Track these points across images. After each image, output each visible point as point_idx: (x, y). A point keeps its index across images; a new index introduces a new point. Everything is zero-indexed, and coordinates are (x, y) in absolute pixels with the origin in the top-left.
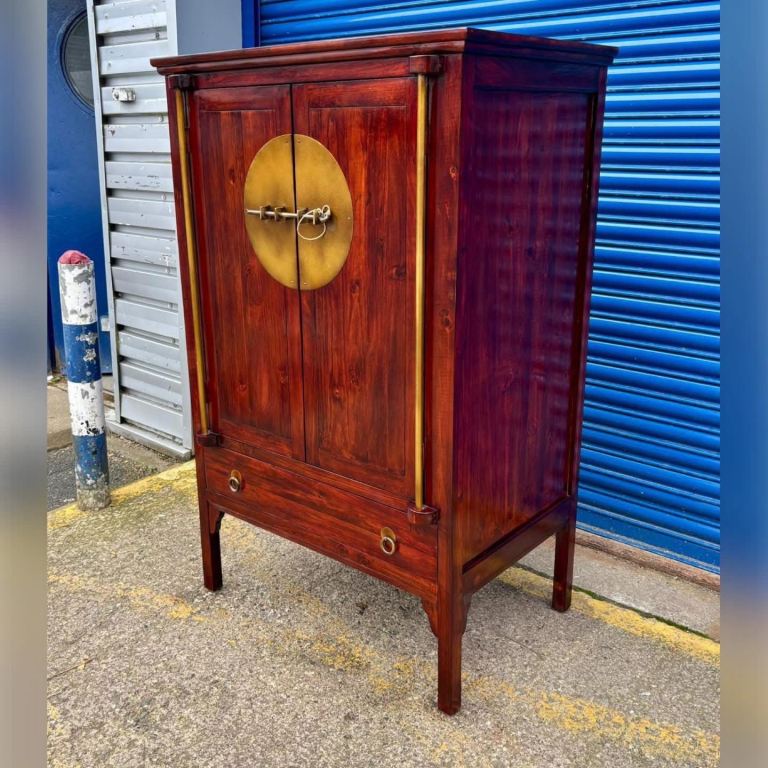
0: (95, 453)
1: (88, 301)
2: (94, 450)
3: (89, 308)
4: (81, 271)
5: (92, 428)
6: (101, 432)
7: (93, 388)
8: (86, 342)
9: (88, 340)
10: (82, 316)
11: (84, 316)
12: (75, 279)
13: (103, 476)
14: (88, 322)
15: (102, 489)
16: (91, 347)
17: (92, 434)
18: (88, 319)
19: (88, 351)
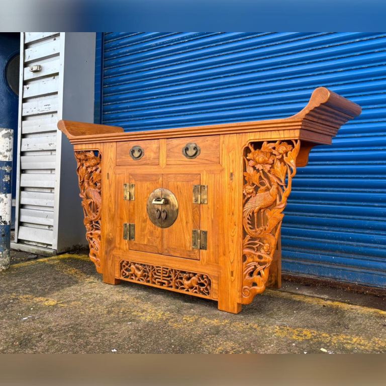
0: (3, 235)
1: (8, 148)
2: (3, 234)
3: (9, 152)
4: (6, 132)
5: (3, 220)
6: (8, 224)
7: (6, 197)
8: (5, 171)
9: (6, 169)
10: (4, 156)
11: (6, 156)
12: (3, 136)
13: (7, 250)
14: (7, 160)
15: (5, 258)
16: (8, 174)
17: (3, 224)
18: (7, 158)
19: (6, 176)
